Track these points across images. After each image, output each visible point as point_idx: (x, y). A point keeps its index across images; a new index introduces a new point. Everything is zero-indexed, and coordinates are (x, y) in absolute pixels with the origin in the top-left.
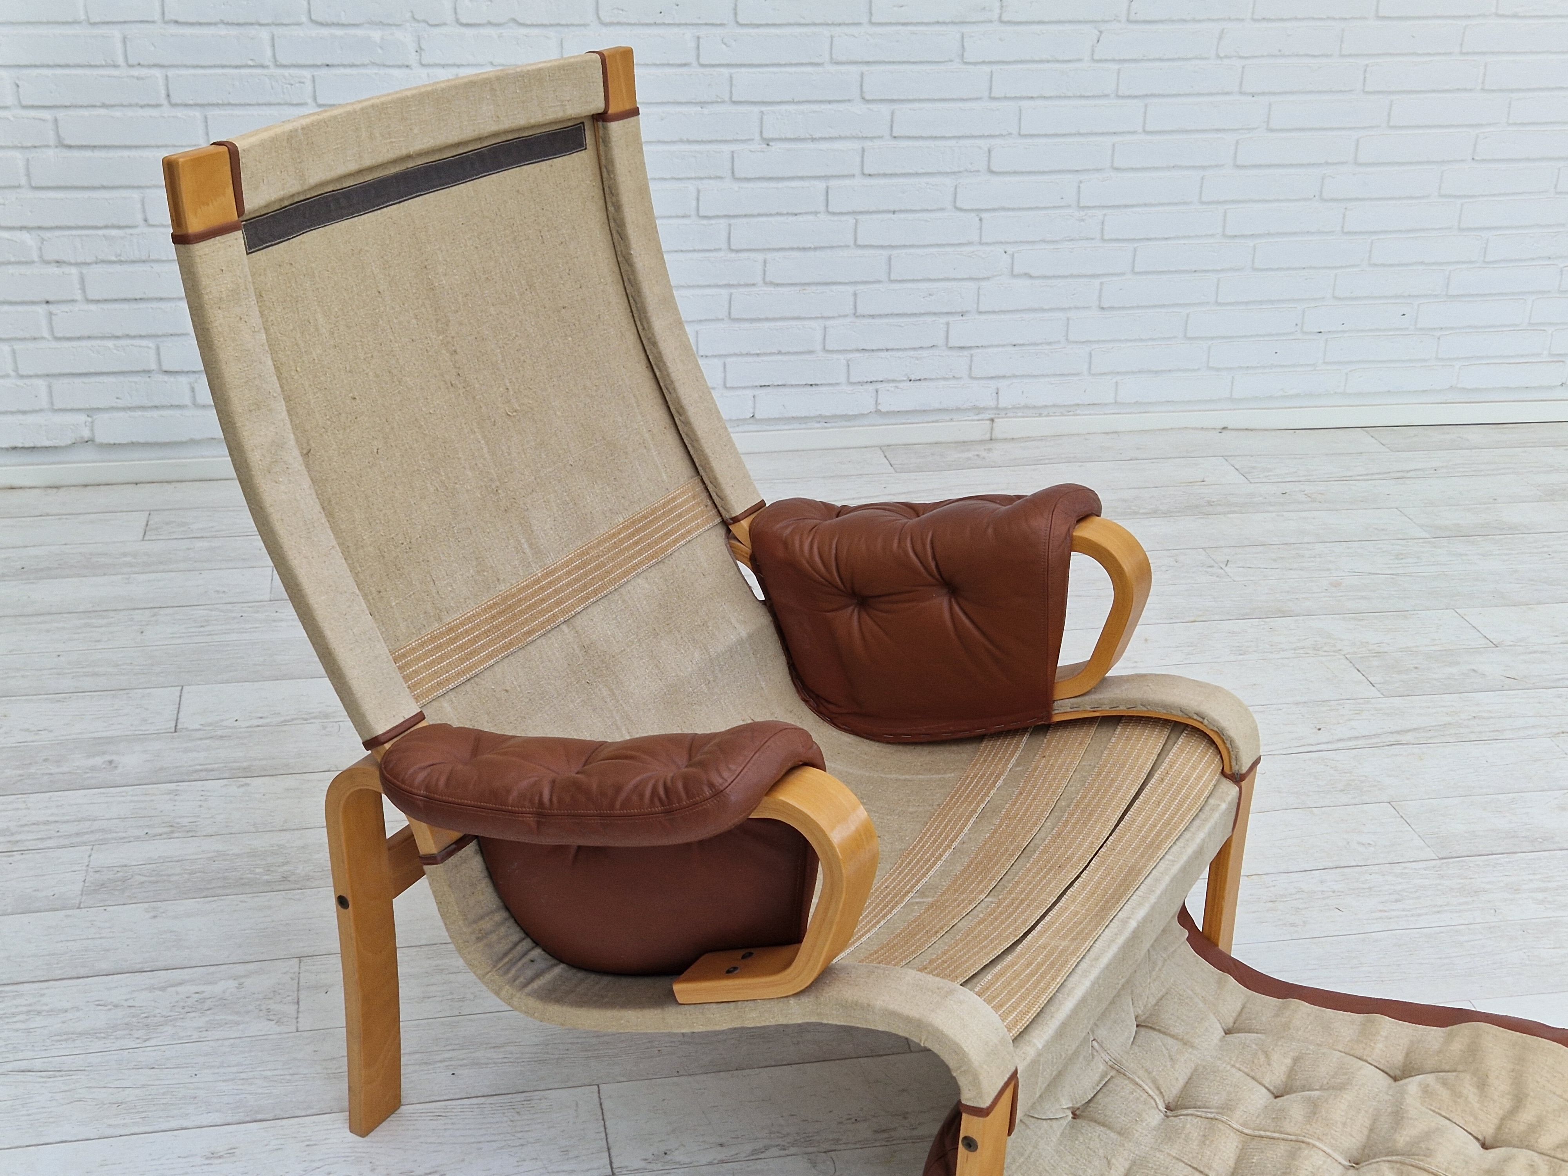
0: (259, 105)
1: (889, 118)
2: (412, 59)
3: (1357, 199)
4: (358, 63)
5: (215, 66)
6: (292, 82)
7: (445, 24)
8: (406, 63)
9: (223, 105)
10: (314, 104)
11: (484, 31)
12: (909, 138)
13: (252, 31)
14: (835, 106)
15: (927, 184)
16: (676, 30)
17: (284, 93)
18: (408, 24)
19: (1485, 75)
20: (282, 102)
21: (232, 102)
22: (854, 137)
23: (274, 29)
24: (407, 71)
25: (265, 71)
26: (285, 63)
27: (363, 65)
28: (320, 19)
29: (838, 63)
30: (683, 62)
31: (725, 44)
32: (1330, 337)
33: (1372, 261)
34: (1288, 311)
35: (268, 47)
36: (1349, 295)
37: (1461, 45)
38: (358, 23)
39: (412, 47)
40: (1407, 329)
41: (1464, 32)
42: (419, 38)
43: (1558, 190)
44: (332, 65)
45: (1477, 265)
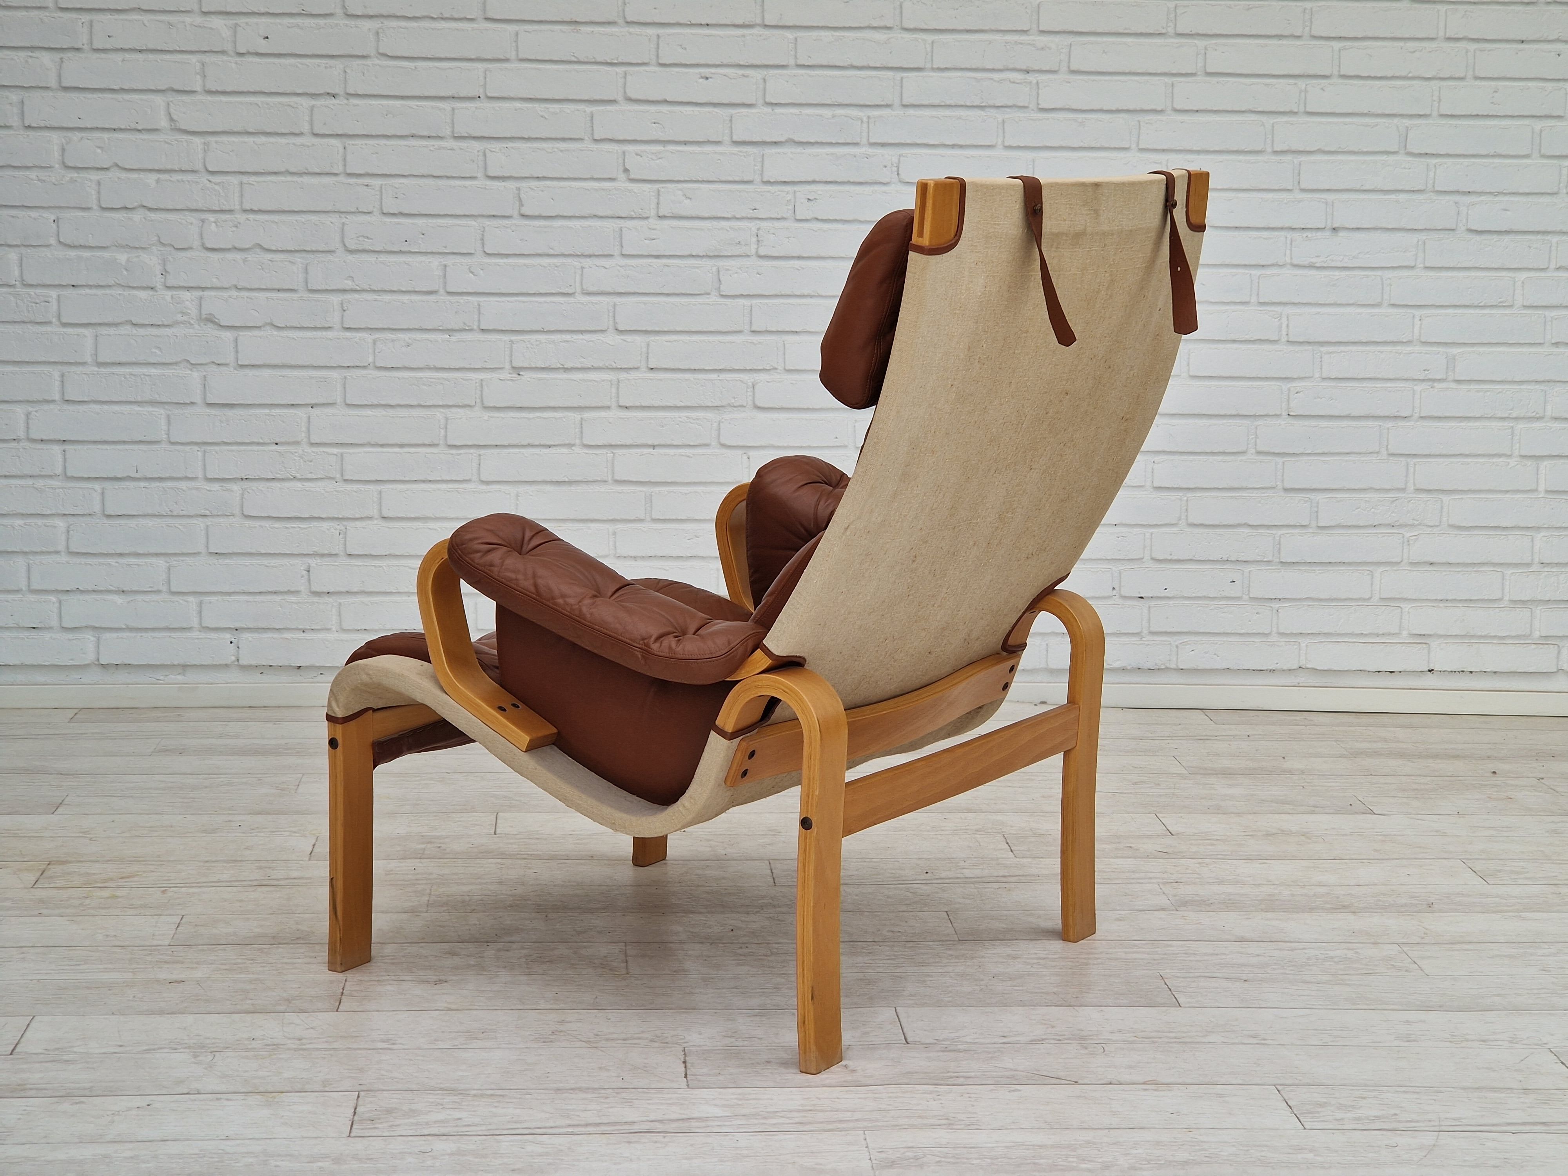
0: (3, 322)
1: (644, 350)
2: (158, 281)
4: (103, 284)
6: (38, 301)
7: (191, 248)
8: (152, 286)
10: (57, 323)
11: (230, 256)
12: (666, 370)
14: (587, 337)
15: (688, 417)
16: (422, 258)
17: (28, 311)
18: (154, 248)
19: (1288, 326)
20: (26, 320)
22: (608, 368)
23: (23, 250)
24: (151, 293)
25: (12, 290)
26: (31, 282)
27: (109, 286)
28: (68, 242)
29: (589, 294)
30: (430, 289)
31: (472, 273)
32: (1153, 603)
33: (1190, 521)
34: (1103, 572)
35: (16, 268)
36: (1169, 557)
37: (1258, 294)
38: (105, 245)
39: (158, 269)
40: (1239, 598)
41: (1259, 283)
42: (164, 262)
43: (1391, 451)
44: (77, 286)
45: (1311, 530)
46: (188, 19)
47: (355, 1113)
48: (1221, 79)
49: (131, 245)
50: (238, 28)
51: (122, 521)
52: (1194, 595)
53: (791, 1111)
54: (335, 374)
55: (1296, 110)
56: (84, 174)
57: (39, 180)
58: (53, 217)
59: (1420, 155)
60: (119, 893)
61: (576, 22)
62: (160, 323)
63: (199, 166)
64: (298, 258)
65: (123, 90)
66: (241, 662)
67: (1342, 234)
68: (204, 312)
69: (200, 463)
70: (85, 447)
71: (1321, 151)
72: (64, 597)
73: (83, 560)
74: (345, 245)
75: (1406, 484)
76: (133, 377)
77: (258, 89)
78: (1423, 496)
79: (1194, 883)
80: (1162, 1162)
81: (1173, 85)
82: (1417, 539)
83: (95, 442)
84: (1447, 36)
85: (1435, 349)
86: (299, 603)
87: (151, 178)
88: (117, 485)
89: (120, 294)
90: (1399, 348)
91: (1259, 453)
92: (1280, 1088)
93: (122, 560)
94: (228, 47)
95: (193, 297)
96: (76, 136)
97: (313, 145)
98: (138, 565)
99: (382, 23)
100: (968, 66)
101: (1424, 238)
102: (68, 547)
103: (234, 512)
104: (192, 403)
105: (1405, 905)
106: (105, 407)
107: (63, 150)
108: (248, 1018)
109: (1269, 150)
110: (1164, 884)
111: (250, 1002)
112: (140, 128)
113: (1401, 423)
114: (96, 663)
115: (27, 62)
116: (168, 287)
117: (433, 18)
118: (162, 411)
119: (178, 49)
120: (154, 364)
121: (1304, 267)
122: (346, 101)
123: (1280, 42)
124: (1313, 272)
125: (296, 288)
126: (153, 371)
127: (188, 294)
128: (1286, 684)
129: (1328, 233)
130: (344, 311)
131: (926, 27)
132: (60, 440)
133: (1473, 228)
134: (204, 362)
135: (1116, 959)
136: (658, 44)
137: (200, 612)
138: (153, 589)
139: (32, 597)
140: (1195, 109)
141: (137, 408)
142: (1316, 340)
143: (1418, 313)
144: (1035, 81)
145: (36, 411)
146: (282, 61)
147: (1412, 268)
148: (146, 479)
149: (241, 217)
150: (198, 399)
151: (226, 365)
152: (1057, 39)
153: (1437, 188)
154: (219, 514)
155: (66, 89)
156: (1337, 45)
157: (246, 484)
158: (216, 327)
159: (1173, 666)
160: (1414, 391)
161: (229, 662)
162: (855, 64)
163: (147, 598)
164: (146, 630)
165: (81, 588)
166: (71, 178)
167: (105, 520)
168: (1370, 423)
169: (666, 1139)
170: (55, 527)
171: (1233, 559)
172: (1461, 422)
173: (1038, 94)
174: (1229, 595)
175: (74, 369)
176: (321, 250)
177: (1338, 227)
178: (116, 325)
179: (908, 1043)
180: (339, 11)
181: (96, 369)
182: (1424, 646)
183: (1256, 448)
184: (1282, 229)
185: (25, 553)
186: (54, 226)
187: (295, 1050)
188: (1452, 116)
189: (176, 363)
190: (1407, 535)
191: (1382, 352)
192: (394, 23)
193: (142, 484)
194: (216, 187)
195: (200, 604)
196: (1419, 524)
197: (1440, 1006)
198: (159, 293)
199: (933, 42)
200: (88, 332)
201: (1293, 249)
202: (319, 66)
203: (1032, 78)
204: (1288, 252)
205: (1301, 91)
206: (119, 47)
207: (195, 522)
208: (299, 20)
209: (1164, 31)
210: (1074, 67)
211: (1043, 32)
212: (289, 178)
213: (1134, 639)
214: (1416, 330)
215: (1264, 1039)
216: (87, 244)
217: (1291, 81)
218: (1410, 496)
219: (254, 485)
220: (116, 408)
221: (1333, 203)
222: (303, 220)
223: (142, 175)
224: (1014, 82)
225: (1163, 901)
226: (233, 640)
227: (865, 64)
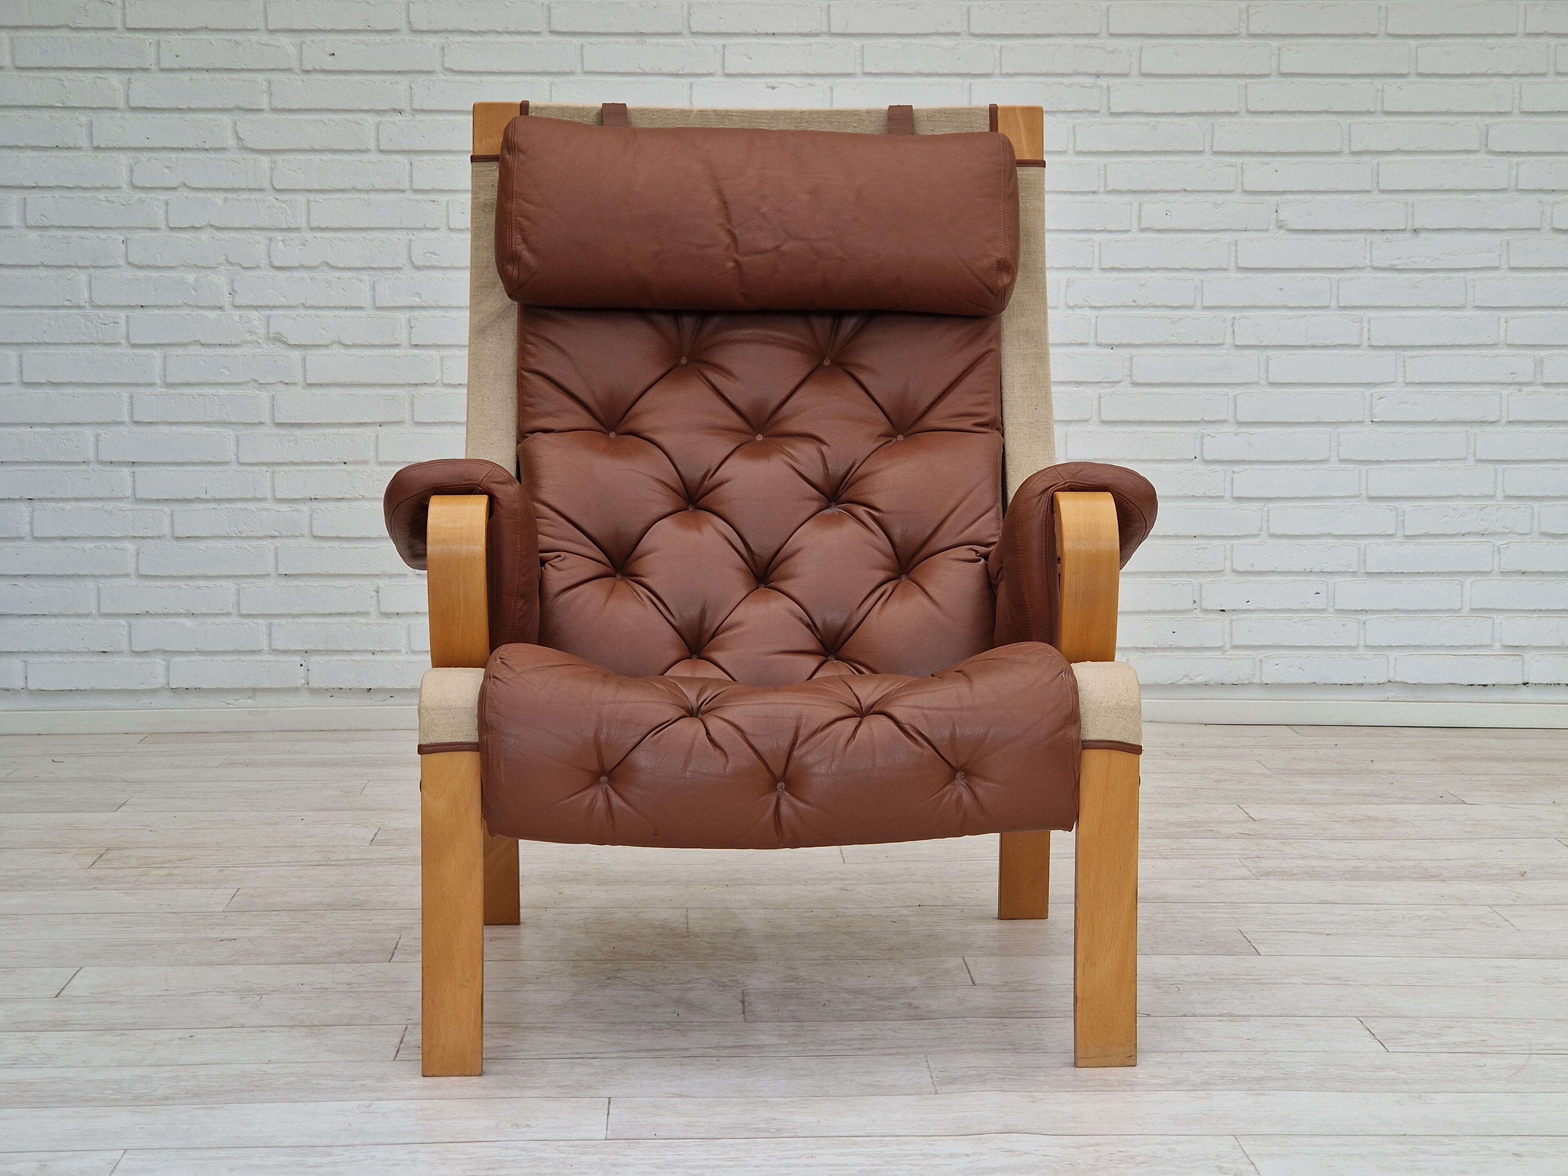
0: (73, 344)
2: (226, 300)
3: (1243, 462)
4: (171, 304)
5: (33, 307)
6: (107, 322)
7: (259, 267)
8: (220, 305)
9: (38, 344)
10: (126, 344)
11: (296, 274)
13: (70, 273)
17: (97, 332)
18: (222, 267)
19: (1369, 330)
20: (95, 341)
21: (47, 341)
23: (92, 271)
24: (219, 312)
25: (81, 312)
26: (100, 303)
27: (177, 306)
28: (137, 262)
32: (1235, 617)
33: (1271, 531)
34: (1183, 584)
35: (85, 289)
36: (1251, 569)
37: (1338, 299)
38: (173, 265)
39: (226, 289)
40: (1323, 611)
41: (1338, 286)
42: (232, 281)
43: (1478, 457)
44: (147, 306)
45: (1397, 540)
46: (254, 37)
47: (401, 1042)
48: (1295, 80)
49: (199, 265)
50: (304, 45)
51: (192, 544)
52: (1276, 608)
53: (851, 1040)
54: (403, 392)
55: (1372, 110)
56: (152, 195)
57: (108, 201)
58: (121, 238)
59: (1502, 153)
60: (175, 872)
61: (641, 34)
62: (229, 343)
63: (266, 184)
64: (365, 276)
65: (190, 110)
66: (311, 685)
67: (1422, 235)
68: (271, 331)
69: (269, 484)
70: (155, 469)
71: (1398, 151)
72: (134, 621)
73: (152, 583)
74: (412, 262)
75: (1495, 491)
76: (201, 398)
77: (324, 106)
78: (1514, 503)
79: (1277, 858)
80: (1237, 1078)
81: (1246, 86)
82: (1507, 548)
83: (165, 464)
84: (1527, 31)
85: (1522, 352)
86: (369, 624)
87: (219, 198)
88: (186, 507)
89: (188, 314)
90: (1485, 351)
91: (1342, 461)
92: (1361, 1019)
93: (190, 583)
94: (295, 65)
95: (261, 317)
96: (144, 156)
97: (380, 162)
98: (208, 587)
99: (447, 38)
100: (1038, 71)
101: (1507, 238)
102: (137, 569)
103: (303, 533)
104: (261, 423)
105: (1497, 874)
106: (175, 428)
107: (131, 171)
108: (299, 968)
109: (1346, 151)
110: (1246, 858)
111: (301, 955)
112: (207, 147)
113: (1488, 428)
114: (167, 687)
115: (95, 82)
116: (236, 307)
117: (498, 32)
118: (231, 432)
119: (245, 67)
120: (222, 384)
121: (1385, 269)
122: (412, 118)
123: (1355, 41)
124: (1395, 275)
125: (363, 306)
126: (221, 391)
127: (255, 312)
128: (1376, 699)
129: (1408, 235)
130: (412, 328)
131: (994, 32)
132: (129, 462)
133: (1559, 226)
134: (273, 382)
135: (1194, 917)
136: (724, 54)
137: (270, 635)
138: (222, 612)
139: (102, 621)
140: (1270, 110)
141: (205, 429)
142: (1400, 344)
143: (1504, 314)
144: (1105, 86)
145: (105, 433)
146: (349, 78)
147: (1497, 268)
148: (215, 500)
149: (308, 235)
150: (266, 419)
151: (294, 384)
152: (1127, 42)
153: (1520, 187)
154: (288, 534)
155: (135, 109)
156: (1413, 43)
157: (314, 504)
158: (284, 346)
159: (1256, 680)
160: (1501, 395)
161: (299, 684)
162: (923, 71)
163: (217, 621)
164: (216, 653)
165: (150, 611)
166: (139, 199)
167: (175, 543)
168: (1456, 429)
169: (720, 1062)
170: (125, 550)
171: (1317, 571)
172: (1550, 426)
173: (1109, 97)
174: (1313, 607)
175: (142, 390)
176: (388, 266)
177: (1419, 229)
178: (185, 345)
179: (975, 985)
180: (404, 27)
181: (165, 390)
182: (1518, 658)
183: (1338, 456)
184: (1361, 230)
185: (95, 577)
186: (123, 247)
187: (344, 992)
188: (1534, 113)
189: (245, 383)
190: (1498, 543)
191: (1467, 356)
192: (459, 38)
193: (211, 505)
194: (284, 205)
195: (270, 627)
196: (1510, 532)
197: (1532, 955)
198: (227, 312)
199: (1001, 48)
200: (157, 353)
201: (1373, 251)
202: (384, 82)
203: (1103, 82)
204: (1368, 255)
205: (1378, 90)
206: (187, 66)
207: (265, 543)
208: (363, 37)
209: (1236, 32)
210: (1144, 71)
211: (1113, 35)
212: (356, 196)
213: (1218, 654)
214: (1502, 333)
215: (1347, 981)
216: (156, 264)
217: (1368, 80)
218: (1499, 503)
219: (323, 506)
220: (185, 429)
221: (1413, 204)
222: (370, 237)
223: (210, 195)
224: (1084, 87)
225: (1245, 872)
226: (303, 663)
227: (933, 71)
